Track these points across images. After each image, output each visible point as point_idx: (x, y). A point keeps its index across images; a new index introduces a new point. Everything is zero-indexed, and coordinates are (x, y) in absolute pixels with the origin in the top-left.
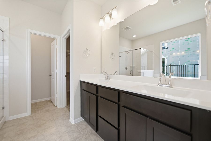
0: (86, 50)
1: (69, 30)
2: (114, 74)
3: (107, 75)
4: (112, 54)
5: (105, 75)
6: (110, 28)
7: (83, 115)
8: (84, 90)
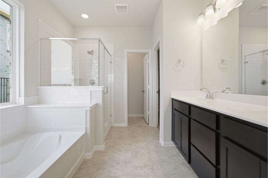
0: (179, 61)
1: (159, 43)
2: (223, 91)
3: (209, 92)
4: (223, 61)
5: (206, 93)
6: (216, 23)
7: (174, 140)
8: (175, 109)
